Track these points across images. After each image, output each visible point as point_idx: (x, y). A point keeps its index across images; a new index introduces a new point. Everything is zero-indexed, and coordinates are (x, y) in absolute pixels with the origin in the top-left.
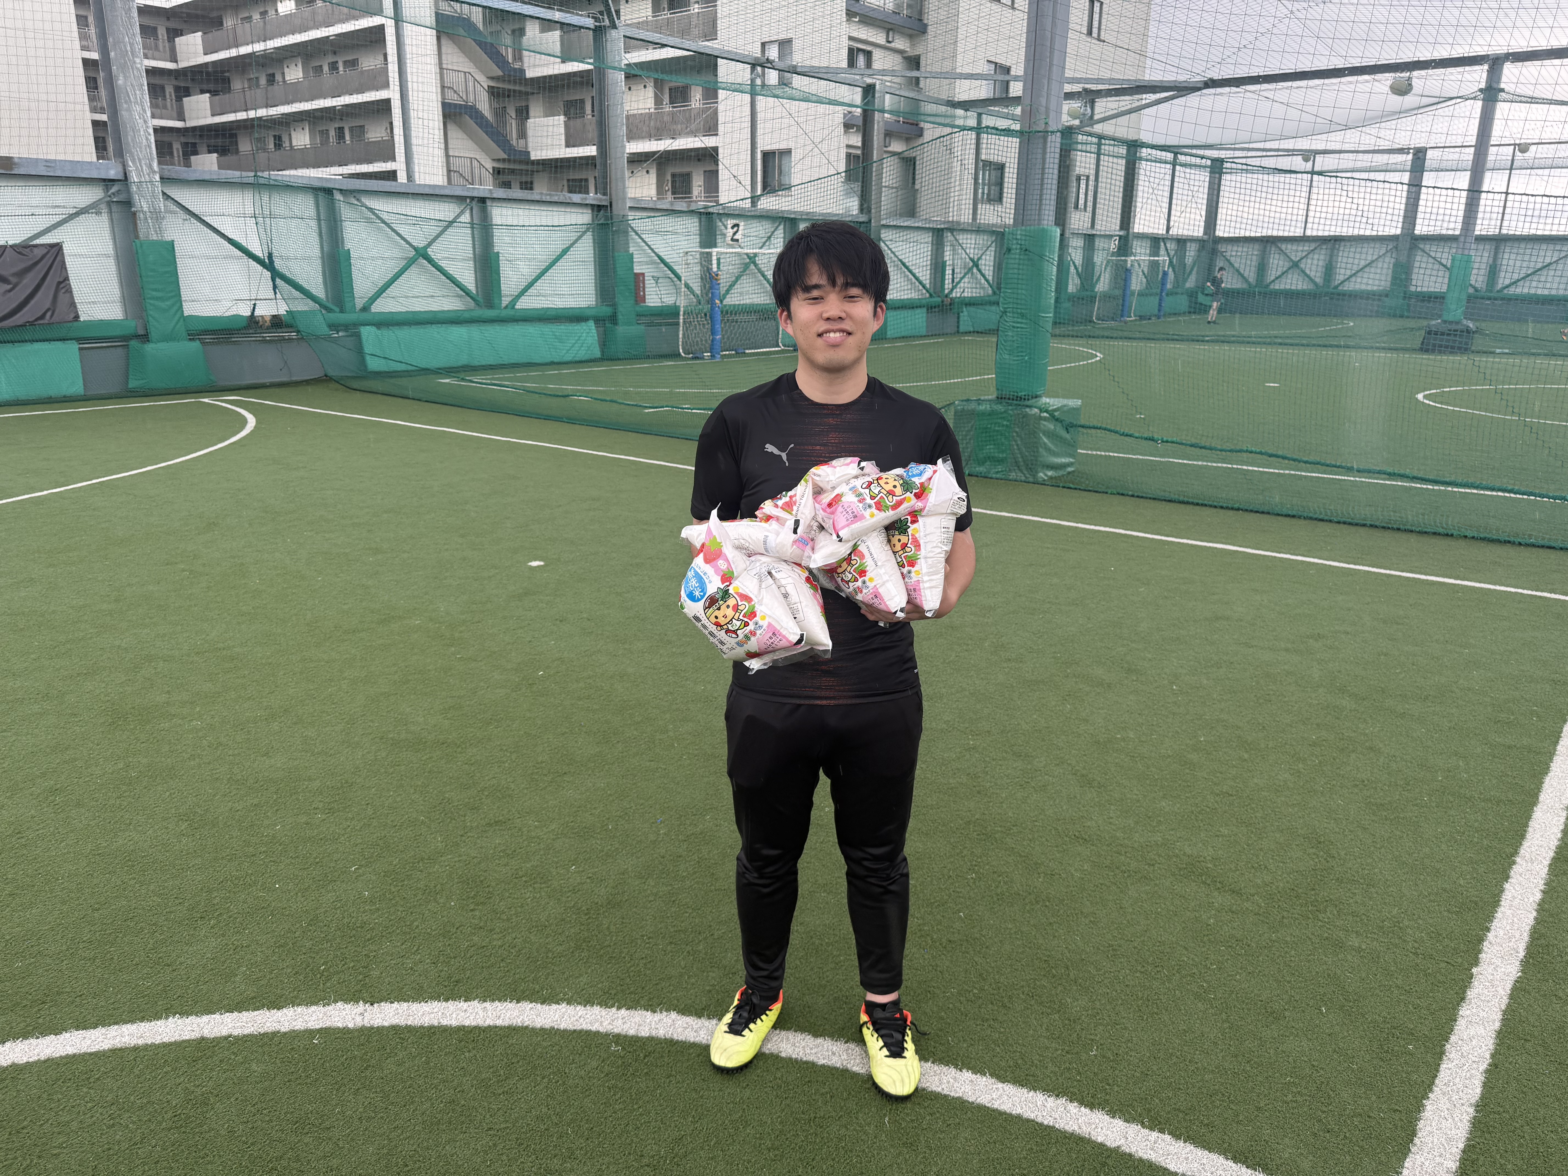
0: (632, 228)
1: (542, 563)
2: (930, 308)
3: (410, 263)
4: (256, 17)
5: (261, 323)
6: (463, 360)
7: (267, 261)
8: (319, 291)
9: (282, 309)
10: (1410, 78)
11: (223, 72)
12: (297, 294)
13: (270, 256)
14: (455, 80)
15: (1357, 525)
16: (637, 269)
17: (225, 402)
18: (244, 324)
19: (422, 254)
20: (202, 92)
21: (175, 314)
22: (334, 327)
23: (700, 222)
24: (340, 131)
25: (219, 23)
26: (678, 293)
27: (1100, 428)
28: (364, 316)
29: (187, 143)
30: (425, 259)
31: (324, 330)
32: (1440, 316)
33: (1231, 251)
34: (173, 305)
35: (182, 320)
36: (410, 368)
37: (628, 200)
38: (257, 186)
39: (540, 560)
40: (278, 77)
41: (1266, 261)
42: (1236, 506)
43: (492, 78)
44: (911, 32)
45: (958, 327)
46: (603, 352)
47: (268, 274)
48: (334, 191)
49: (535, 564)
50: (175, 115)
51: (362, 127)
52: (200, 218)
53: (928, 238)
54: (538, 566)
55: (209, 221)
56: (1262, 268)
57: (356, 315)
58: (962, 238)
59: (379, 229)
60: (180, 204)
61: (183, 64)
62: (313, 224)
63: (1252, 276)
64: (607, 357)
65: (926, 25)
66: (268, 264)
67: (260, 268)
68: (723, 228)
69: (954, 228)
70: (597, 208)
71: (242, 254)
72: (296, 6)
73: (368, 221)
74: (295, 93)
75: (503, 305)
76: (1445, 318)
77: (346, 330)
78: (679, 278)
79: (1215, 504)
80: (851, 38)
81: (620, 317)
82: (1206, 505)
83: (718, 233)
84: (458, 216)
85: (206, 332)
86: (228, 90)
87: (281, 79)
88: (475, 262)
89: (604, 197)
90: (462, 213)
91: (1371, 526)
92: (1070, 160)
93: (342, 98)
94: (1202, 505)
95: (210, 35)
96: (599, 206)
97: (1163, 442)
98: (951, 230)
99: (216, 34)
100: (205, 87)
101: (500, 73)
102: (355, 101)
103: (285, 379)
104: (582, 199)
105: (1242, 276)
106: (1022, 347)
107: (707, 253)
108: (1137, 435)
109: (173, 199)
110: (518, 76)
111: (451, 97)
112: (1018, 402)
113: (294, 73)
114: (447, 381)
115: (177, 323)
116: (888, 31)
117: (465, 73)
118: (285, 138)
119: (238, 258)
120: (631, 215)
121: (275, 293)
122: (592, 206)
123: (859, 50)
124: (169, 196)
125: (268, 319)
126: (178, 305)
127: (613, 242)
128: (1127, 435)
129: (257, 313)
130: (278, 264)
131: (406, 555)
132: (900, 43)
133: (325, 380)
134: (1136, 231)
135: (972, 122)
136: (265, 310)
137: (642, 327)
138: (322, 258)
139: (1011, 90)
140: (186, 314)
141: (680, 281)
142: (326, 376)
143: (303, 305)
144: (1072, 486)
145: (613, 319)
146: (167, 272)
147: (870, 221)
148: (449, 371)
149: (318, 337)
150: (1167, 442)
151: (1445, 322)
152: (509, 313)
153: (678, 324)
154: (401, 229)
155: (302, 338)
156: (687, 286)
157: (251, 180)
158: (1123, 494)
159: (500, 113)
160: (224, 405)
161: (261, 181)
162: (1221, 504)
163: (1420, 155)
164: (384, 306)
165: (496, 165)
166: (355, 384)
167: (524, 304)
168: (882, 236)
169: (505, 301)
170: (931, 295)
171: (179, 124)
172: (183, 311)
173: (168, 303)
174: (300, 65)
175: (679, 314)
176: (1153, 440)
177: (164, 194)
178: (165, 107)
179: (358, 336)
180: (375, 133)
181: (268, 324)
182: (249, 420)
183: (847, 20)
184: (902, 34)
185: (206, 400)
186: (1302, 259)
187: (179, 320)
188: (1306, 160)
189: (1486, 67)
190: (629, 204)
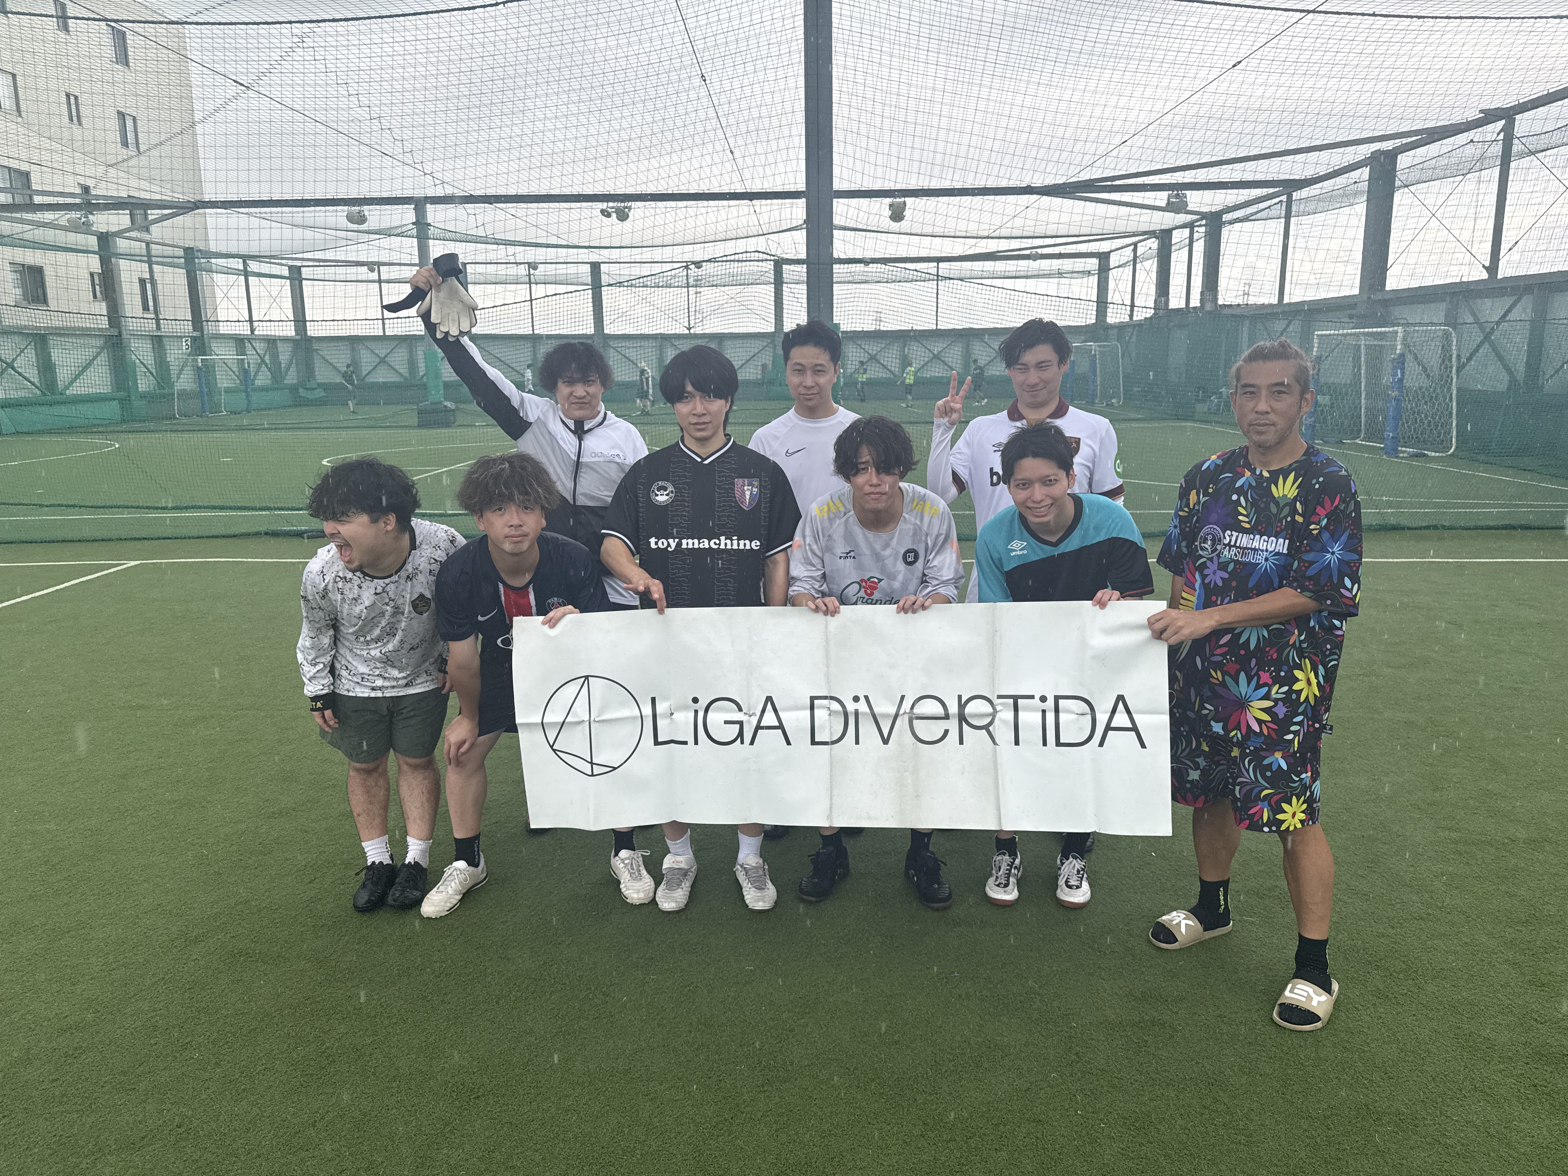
32: (426, 399)
33: (327, 352)
76: (431, 400)
134: (213, 331)
151: (431, 403)
186: (387, 355)
189: (413, 206)
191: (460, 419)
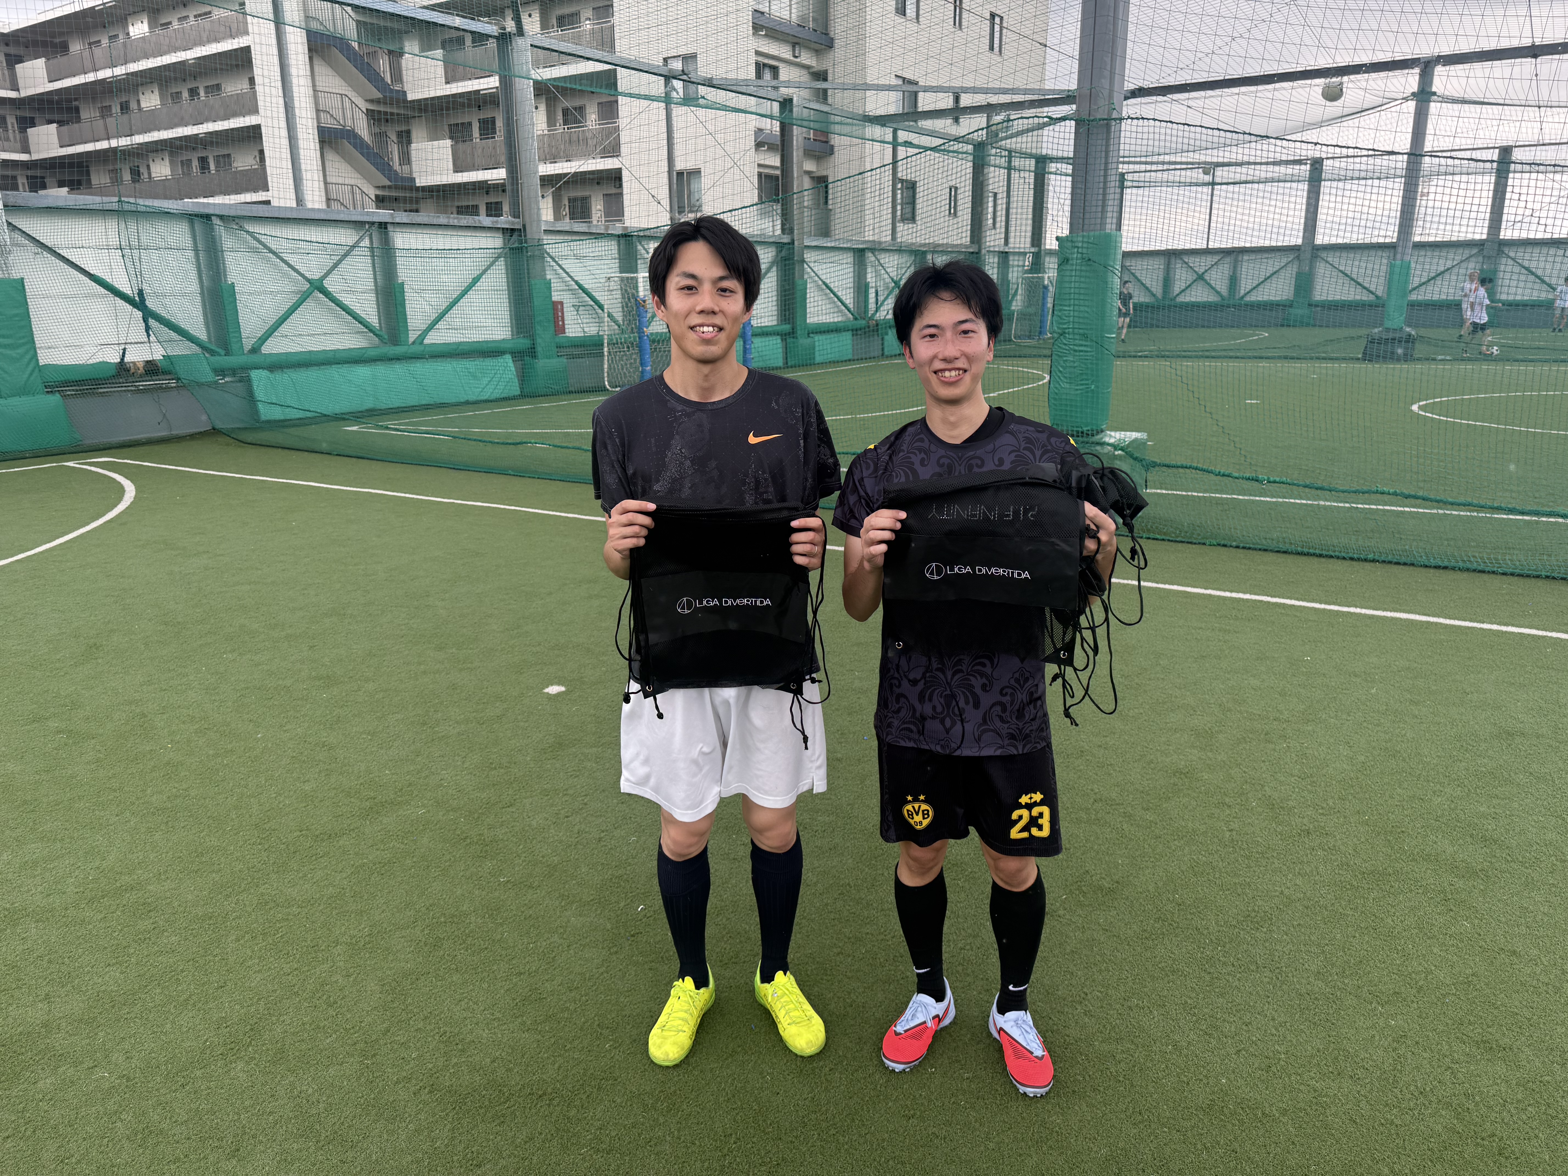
0: (548, 254)
1: (563, 689)
2: (855, 331)
3: (304, 298)
4: (105, 41)
5: (132, 371)
6: (369, 404)
7: (137, 298)
8: (200, 332)
9: (157, 353)
10: (1341, 84)
11: (69, 101)
12: (173, 335)
13: (141, 293)
14: (331, 103)
15: (1528, 576)
16: (555, 298)
17: (94, 466)
18: (113, 372)
19: (318, 287)
20: (50, 122)
21: (29, 363)
22: (221, 372)
23: (619, 246)
24: (203, 161)
25: (64, 48)
26: (601, 322)
27: (1190, 467)
28: (255, 358)
29: (33, 177)
30: (320, 292)
31: (210, 377)
32: (1381, 325)
33: (1137, 266)
34: (27, 352)
35: (37, 370)
36: (309, 414)
37: (543, 224)
38: (120, 214)
39: (559, 684)
40: (133, 105)
41: (1172, 275)
42: (1371, 556)
43: (371, 101)
44: (817, 46)
45: (883, 349)
46: (522, 389)
47: (138, 314)
48: (213, 218)
49: (554, 689)
50: (18, 145)
51: (229, 155)
52: (55, 252)
53: (848, 258)
54: (559, 694)
55: (65, 255)
56: (1167, 282)
57: (245, 357)
58: (885, 258)
59: (268, 260)
60: (29, 235)
61: (24, 93)
62: (190, 254)
63: (1158, 290)
64: (527, 394)
65: (832, 40)
66: (138, 302)
67: (129, 307)
68: (643, 251)
69: (876, 248)
70: (509, 232)
71: (107, 292)
72: (150, 28)
73: (255, 251)
74: (152, 122)
75: (411, 340)
76: (1386, 326)
77: (234, 375)
78: (601, 307)
79: (1343, 554)
80: (758, 53)
81: (539, 349)
82: (1332, 557)
83: (639, 257)
84: (358, 242)
85: (67, 383)
86: (78, 120)
87: (136, 107)
88: (377, 294)
89: (517, 220)
90: (361, 239)
91: (1547, 577)
92: (983, 175)
93: (205, 126)
94: (1327, 556)
95: (55, 61)
96: (512, 230)
97: (1269, 482)
98: (873, 250)
99: (61, 60)
100: (51, 117)
101: (379, 95)
102: (220, 128)
103: (164, 433)
104: (493, 222)
105: (1150, 291)
106: (1087, 374)
107: (632, 278)
108: (1236, 475)
109: (20, 230)
110: (400, 98)
111: (328, 122)
112: (1085, 439)
113: (150, 100)
114: (355, 428)
115: (31, 374)
116: (794, 45)
117: (341, 95)
118: (143, 170)
119: (103, 296)
120: (547, 239)
121: (149, 335)
122: (504, 230)
123: (765, 65)
124: (15, 226)
125: (141, 365)
126: (32, 352)
127: (528, 269)
128: (1224, 475)
129: (127, 359)
130: (150, 303)
131: (371, 686)
132: (806, 58)
133: (214, 432)
134: (1048, 247)
135: (889, 137)
136: (137, 356)
137: (564, 360)
138: (202, 294)
139: (920, 104)
140: (41, 363)
141: (603, 310)
142: (214, 429)
143: (182, 349)
144: (1158, 537)
145: (532, 352)
146: (16, 315)
147: (793, 242)
148: (358, 416)
149: (200, 385)
150: (1275, 482)
151: (1388, 330)
152: (417, 349)
153: (602, 355)
154: (292, 259)
155: (182, 386)
156: (610, 315)
157: (115, 206)
158: (1225, 546)
159: (380, 137)
160: (93, 469)
161: (126, 207)
162: (1351, 555)
163: (1317, 166)
164: (275, 347)
165: (379, 192)
166: (250, 437)
167: (433, 338)
168: (805, 256)
169: (412, 337)
170: (856, 319)
171: (24, 157)
172: (37, 360)
173: (20, 351)
174: (156, 92)
175: (602, 345)
176: (1257, 481)
177: (9, 224)
178: (7, 139)
179: (248, 381)
180: (243, 162)
181: (142, 370)
182: (126, 489)
183: (753, 34)
184: (808, 48)
185: (71, 464)
186: (1206, 271)
187: (33, 371)
188: (1206, 173)
189: (1417, 71)
190: (543, 228)
191: (1420, 350)
